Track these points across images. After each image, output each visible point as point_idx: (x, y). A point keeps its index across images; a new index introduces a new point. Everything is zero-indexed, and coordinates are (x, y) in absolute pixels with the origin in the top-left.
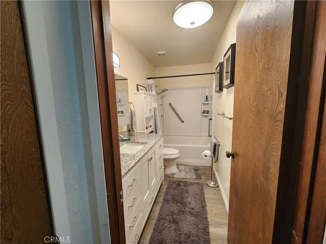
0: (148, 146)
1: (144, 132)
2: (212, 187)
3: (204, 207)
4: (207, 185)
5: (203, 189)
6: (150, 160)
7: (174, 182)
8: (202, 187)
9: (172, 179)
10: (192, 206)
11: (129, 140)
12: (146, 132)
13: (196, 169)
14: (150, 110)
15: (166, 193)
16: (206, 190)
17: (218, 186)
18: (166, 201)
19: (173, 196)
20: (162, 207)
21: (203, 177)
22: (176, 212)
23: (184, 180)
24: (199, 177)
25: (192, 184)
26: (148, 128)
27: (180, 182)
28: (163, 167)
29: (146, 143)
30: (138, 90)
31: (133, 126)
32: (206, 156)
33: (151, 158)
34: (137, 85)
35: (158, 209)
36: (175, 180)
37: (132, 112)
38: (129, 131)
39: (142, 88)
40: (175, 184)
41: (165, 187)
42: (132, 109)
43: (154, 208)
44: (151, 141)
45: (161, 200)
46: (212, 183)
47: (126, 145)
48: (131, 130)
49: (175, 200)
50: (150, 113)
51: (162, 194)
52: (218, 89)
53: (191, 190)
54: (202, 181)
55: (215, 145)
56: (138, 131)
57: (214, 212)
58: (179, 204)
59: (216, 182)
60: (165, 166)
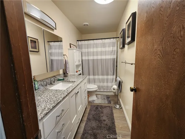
0: (76, 84)
1: (74, 74)
2: (118, 109)
3: (113, 123)
4: (115, 107)
5: (112, 110)
6: (77, 94)
7: (94, 106)
8: (112, 109)
9: (93, 104)
10: (105, 123)
11: (64, 79)
12: (76, 74)
13: (108, 97)
14: (79, 60)
15: (89, 114)
16: (114, 111)
17: (122, 108)
18: (89, 119)
19: (93, 116)
20: (86, 124)
21: (112, 102)
22: (96, 127)
23: (100, 104)
24: (110, 102)
25: (105, 107)
26: (78, 72)
27: (98, 106)
28: (87, 97)
29: (75, 82)
30: (71, 47)
31: (67, 70)
32: (114, 89)
33: (78, 92)
34: (70, 44)
35: (83, 125)
36: (95, 104)
37: (66, 61)
38: (64, 74)
39: (73, 46)
40: (95, 108)
41: (88, 110)
42: (66, 59)
43: (81, 125)
44: (78, 80)
45: (85, 119)
46: (118, 106)
47: (61, 83)
48: (65, 73)
49: (95, 119)
50: (79, 62)
51: (87, 115)
52: (121, 46)
53: (105, 111)
54: (112, 105)
55: (120, 82)
56: (71, 74)
57: (120, 126)
58: (97, 121)
59: (120, 106)
60: (88, 96)
